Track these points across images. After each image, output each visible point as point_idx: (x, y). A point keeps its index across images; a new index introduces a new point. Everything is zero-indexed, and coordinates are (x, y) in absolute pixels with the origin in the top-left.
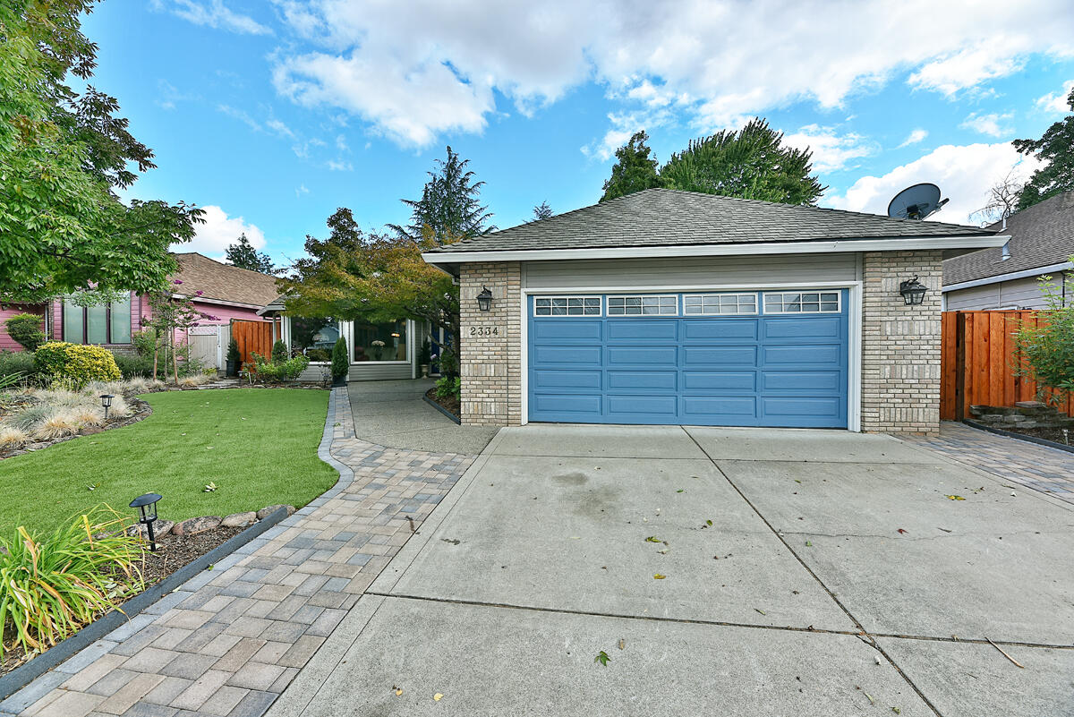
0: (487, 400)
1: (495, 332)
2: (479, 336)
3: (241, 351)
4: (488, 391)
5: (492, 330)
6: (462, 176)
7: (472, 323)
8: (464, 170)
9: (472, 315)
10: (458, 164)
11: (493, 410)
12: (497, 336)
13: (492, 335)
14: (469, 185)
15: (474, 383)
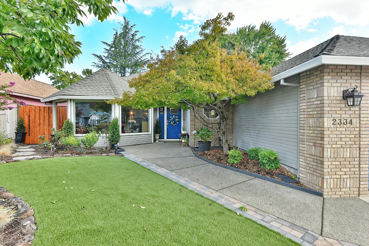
0: (345, 176)
1: (351, 122)
2: (338, 126)
3: (26, 124)
4: (345, 170)
5: (348, 121)
6: (132, 33)
7: (334, 116)
8: (134, 30)
9: (333, 109)
10: (130, 27)
11: (348, 184)
12: (351, 126)
13: (348, 125)
14: (137, 37)
15: (334, 163)
